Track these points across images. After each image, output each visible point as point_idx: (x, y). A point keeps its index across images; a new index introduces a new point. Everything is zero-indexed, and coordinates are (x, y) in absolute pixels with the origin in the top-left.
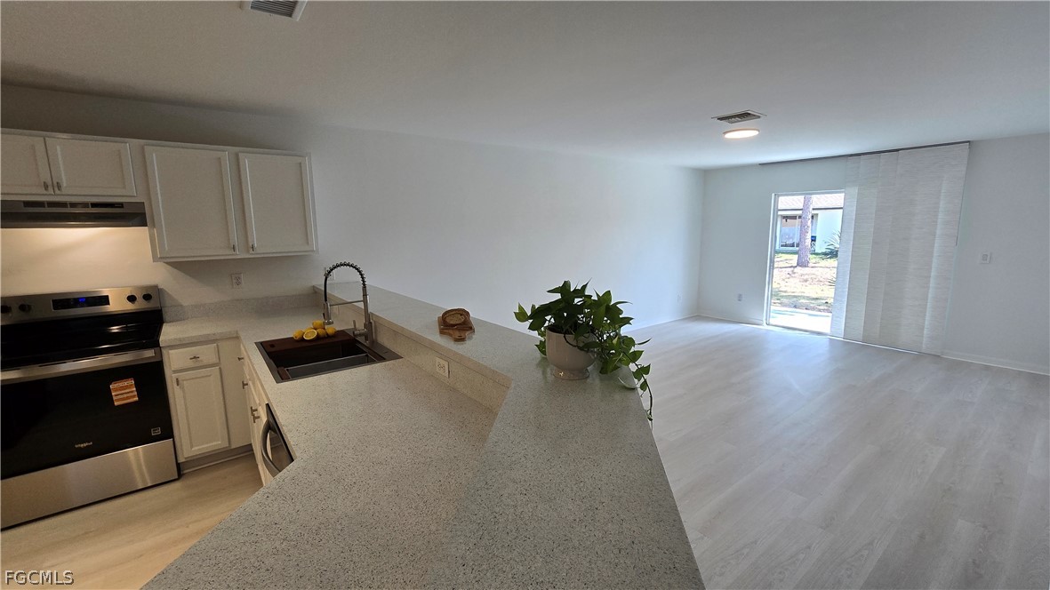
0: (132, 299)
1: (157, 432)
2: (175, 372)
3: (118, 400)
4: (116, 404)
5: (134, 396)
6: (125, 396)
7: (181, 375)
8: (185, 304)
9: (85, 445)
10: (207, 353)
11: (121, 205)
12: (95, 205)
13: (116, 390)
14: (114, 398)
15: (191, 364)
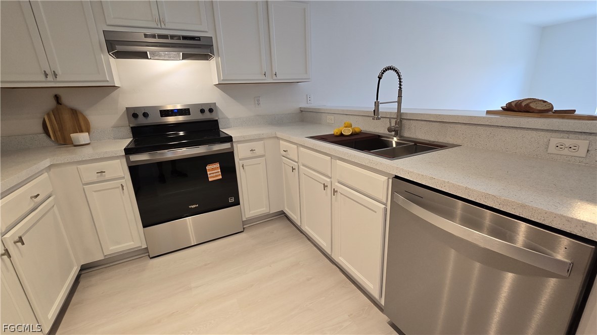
0: (202, 111)
1: (232, 200)
2: (240, 160)
3: (211, 177)
4: (210, 180)
5: (219, 175)
6: (215, 174)
7: (245, 162)
8: (229, 117)
9: (194, 206)
10: (259, 147)
11: (199, 38)
12: (185, 38)
13: (210, 170)
14: (209, 176)
15: (249, 154)
